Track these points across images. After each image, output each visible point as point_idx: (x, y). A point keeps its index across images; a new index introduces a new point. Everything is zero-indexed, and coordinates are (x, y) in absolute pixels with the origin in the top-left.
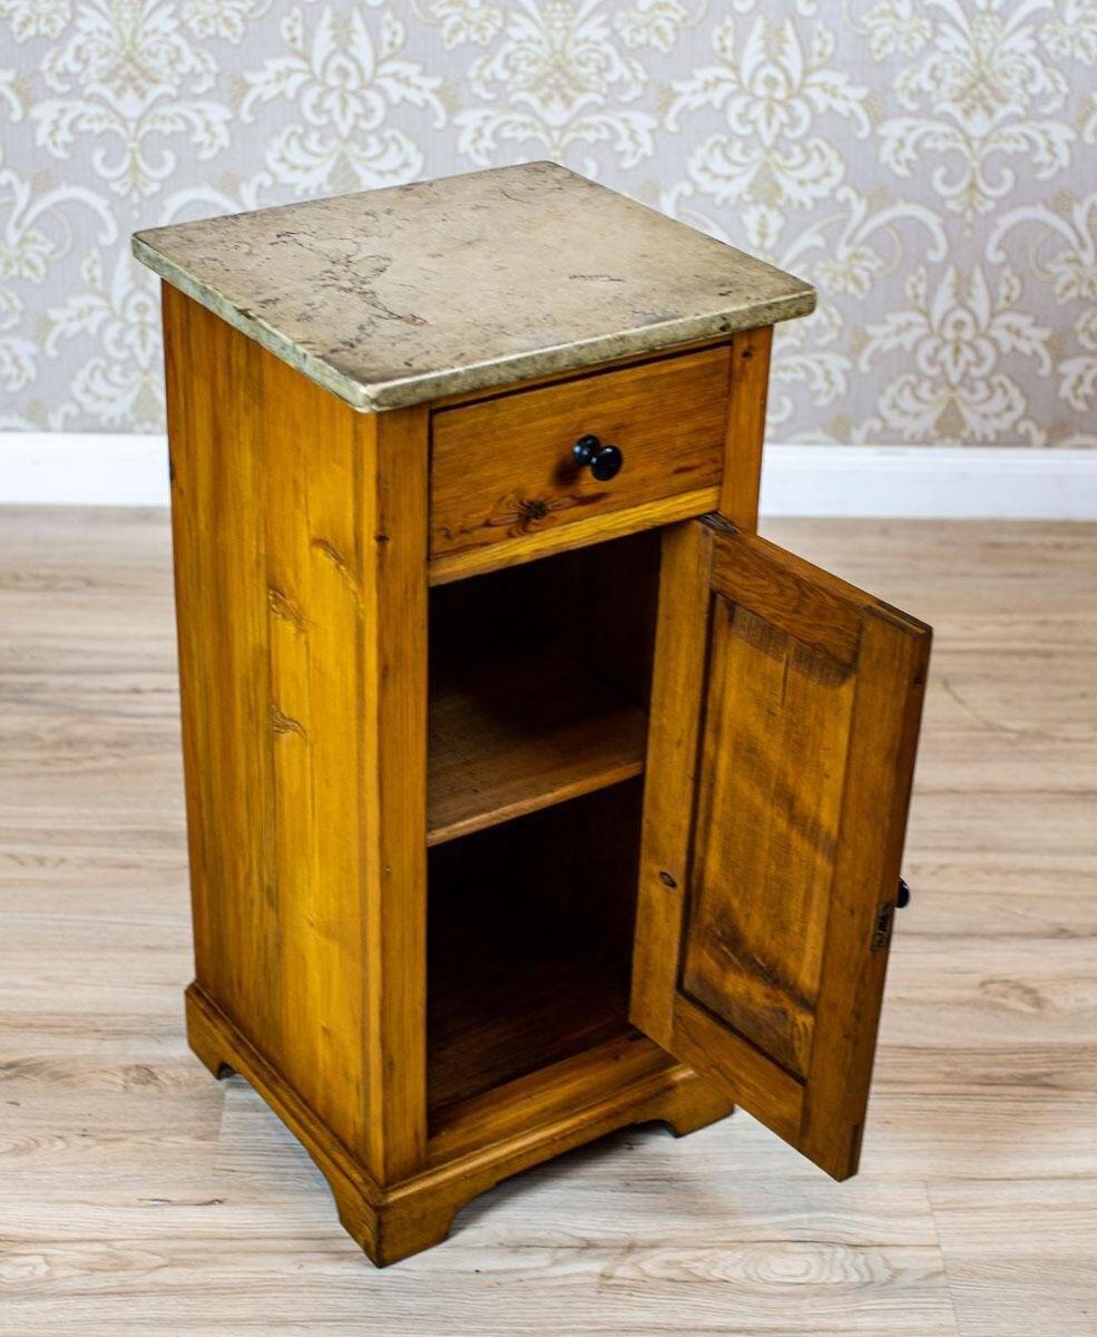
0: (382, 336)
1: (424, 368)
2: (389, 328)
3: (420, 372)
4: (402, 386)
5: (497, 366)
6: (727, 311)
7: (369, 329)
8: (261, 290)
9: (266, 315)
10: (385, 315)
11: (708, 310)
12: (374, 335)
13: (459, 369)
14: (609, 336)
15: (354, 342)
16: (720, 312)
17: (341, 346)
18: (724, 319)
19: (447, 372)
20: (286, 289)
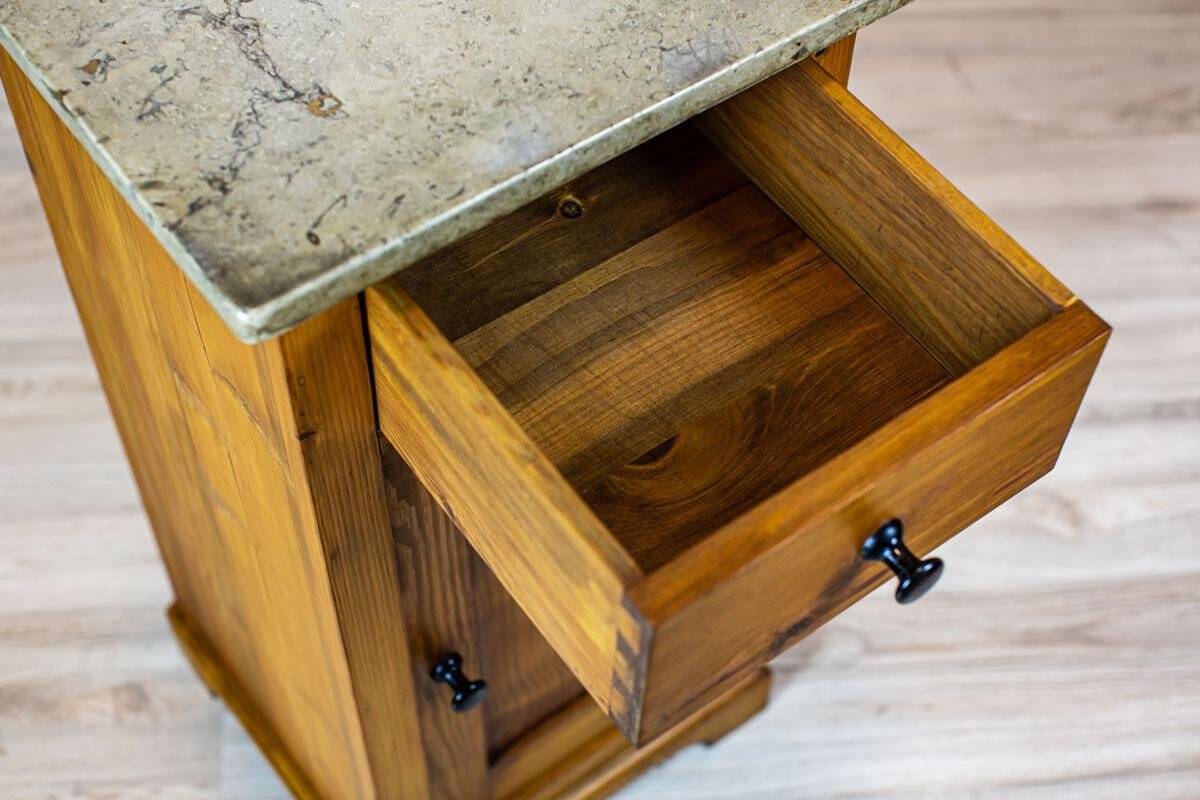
0: (271, 152)
1: (339, 248)
2: (285, 126)
3: (333, 262)
4: (305, 298)
5: (457, 217)
6: (802, 31)
7: (251, 130)
8: (84, 36)
9: (90, 107)
10: (275, 89)
11: (776, 36)
12: (260, 154)
13: (395, 242)
14: (628, 121)
15: (227, 176)
16: (793, 36)
17: (206, 191)
18: (799, 44)
19: (377, 251)
20: (123, 27)
